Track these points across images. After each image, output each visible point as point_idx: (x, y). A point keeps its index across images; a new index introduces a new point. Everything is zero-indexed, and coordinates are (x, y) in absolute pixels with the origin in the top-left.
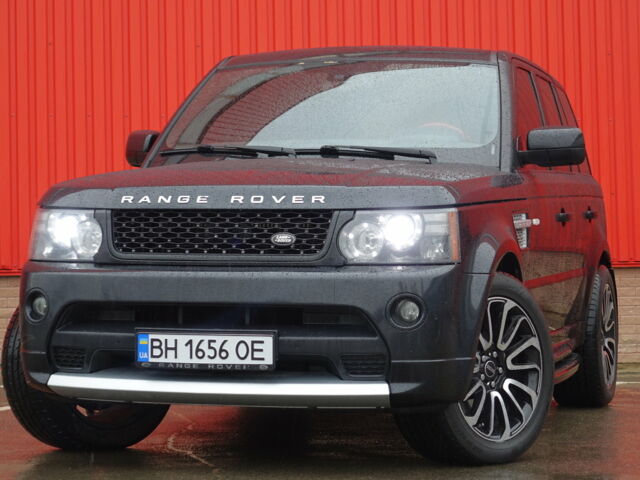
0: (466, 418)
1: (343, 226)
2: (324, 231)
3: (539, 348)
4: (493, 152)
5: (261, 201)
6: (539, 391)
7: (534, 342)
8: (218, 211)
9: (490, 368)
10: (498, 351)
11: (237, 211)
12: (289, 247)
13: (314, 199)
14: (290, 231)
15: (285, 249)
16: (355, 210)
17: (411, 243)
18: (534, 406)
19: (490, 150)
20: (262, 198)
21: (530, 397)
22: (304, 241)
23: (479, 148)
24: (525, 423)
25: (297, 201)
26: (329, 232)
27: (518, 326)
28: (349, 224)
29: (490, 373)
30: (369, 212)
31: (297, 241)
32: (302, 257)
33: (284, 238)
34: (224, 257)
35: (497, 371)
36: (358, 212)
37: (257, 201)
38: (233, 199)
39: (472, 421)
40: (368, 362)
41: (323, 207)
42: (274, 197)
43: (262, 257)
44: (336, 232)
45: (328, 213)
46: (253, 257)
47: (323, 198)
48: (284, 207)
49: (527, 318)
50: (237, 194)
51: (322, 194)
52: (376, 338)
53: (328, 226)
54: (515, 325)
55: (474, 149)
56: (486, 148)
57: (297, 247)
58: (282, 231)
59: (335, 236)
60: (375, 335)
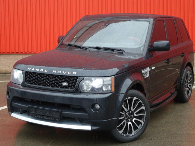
0: (119, 131)
1: (80, 82)
2: (76, 83)
3: (145, 109)
4: (142, 49)
5: (60, 73)
6: (144, 121)
7: (143, 108)
8: (50, 74)
9: (128, 116)
10: (131, 111)
11: (54, 75)
12: (67, 86)
13: (73, 73)
14: (67, 82)
15: (65, 87)
16: (84, 77)
17: (100, 87)
18: (142, 125)
19: (141, 48)
20: (60, 72)
21: (141, 123)
22: (70, 85)
23: (138, 48)
24: (139, 130)
25: (69, 73)
26: (77, 82)
27: (138, 104)
28: (82, 81)
29: (128, 117)
30: (88, 78)
31: (68, 85)
32: (70, 90)
33: (65, 84)
34: (50, 88)
35: (131, 116)
36: (85, 78)
37: (59, 72)
38: (53, 72)
39: (121, 132)
40: (86, 120)
41: (76, 76)
42: (64, 72)
43: (60, 89)
44: (78, 83)
45: (77, 77)
46: (57, 88)
47: (76, 73)
48: (66, 75)
49: (141, 101)
50: (55, 70)
51: (76, 72)
52: (87, 114)
53: (76, 81)
54: (137, 104)
55: (137, 48)
56: (140, 48)
57: (68, 86)
58: (65, 82)
59: (78, 84)
60: (87, 113)
